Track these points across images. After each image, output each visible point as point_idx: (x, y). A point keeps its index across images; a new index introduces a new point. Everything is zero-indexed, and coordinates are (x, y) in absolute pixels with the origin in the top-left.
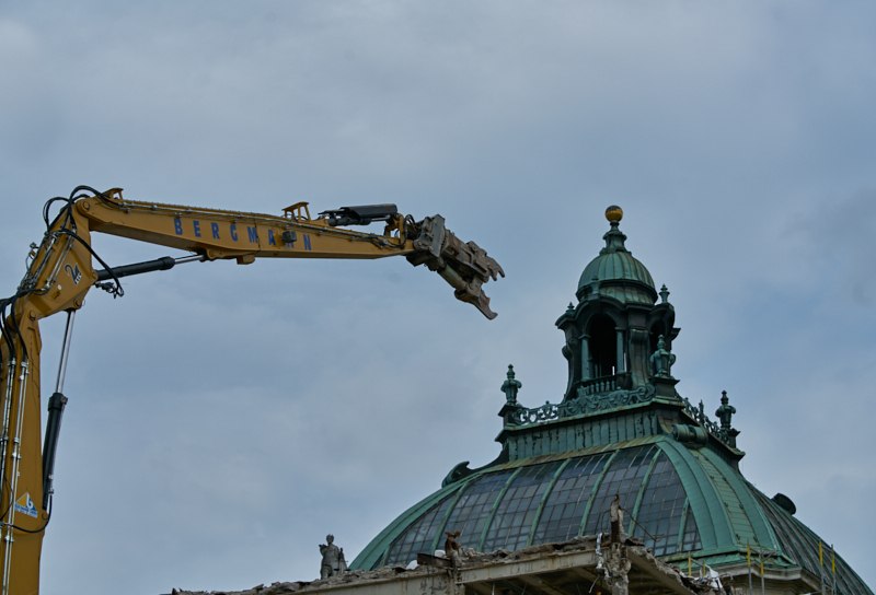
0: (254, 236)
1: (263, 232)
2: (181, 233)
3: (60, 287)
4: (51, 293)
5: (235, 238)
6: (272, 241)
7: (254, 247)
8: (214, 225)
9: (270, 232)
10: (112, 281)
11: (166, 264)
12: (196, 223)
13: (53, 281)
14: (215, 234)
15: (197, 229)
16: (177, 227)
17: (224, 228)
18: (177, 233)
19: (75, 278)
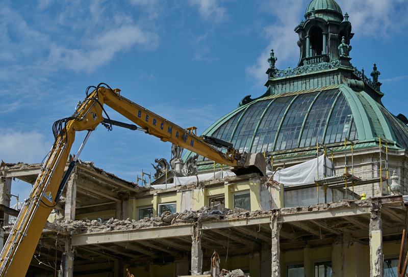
0: (170, 131)
1: (174, 131)
2: (140, 117)
3: (87, 120)
4: (83, 121)
5: (162, 129)
6: (177, 136)
7: (169, 135)
8: (154, 120)
9: (177, 132)
10: (109, 125)
11: (133, 128)
12: (147, 116)
13: (85, 117)
14: (154, 123)
15: (147, 118)
16: (139, 114)
17: (159, 123)
18: (138, 116)
19: (94, 118)
